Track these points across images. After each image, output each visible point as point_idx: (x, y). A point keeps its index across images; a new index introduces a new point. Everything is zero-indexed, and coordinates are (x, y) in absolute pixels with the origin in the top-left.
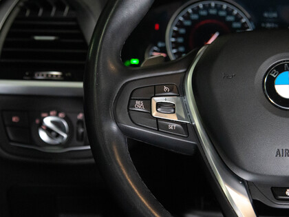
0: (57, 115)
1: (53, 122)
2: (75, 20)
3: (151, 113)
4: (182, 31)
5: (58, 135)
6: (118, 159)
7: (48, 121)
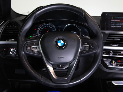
0: (14, 49)
1: (13, 50)
2: (18, 28)
3: (31, 49)
4: (41, 30)
5: (14, 53)
6: (24, 60)
7: (12, 50)
